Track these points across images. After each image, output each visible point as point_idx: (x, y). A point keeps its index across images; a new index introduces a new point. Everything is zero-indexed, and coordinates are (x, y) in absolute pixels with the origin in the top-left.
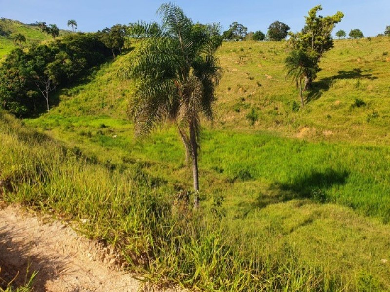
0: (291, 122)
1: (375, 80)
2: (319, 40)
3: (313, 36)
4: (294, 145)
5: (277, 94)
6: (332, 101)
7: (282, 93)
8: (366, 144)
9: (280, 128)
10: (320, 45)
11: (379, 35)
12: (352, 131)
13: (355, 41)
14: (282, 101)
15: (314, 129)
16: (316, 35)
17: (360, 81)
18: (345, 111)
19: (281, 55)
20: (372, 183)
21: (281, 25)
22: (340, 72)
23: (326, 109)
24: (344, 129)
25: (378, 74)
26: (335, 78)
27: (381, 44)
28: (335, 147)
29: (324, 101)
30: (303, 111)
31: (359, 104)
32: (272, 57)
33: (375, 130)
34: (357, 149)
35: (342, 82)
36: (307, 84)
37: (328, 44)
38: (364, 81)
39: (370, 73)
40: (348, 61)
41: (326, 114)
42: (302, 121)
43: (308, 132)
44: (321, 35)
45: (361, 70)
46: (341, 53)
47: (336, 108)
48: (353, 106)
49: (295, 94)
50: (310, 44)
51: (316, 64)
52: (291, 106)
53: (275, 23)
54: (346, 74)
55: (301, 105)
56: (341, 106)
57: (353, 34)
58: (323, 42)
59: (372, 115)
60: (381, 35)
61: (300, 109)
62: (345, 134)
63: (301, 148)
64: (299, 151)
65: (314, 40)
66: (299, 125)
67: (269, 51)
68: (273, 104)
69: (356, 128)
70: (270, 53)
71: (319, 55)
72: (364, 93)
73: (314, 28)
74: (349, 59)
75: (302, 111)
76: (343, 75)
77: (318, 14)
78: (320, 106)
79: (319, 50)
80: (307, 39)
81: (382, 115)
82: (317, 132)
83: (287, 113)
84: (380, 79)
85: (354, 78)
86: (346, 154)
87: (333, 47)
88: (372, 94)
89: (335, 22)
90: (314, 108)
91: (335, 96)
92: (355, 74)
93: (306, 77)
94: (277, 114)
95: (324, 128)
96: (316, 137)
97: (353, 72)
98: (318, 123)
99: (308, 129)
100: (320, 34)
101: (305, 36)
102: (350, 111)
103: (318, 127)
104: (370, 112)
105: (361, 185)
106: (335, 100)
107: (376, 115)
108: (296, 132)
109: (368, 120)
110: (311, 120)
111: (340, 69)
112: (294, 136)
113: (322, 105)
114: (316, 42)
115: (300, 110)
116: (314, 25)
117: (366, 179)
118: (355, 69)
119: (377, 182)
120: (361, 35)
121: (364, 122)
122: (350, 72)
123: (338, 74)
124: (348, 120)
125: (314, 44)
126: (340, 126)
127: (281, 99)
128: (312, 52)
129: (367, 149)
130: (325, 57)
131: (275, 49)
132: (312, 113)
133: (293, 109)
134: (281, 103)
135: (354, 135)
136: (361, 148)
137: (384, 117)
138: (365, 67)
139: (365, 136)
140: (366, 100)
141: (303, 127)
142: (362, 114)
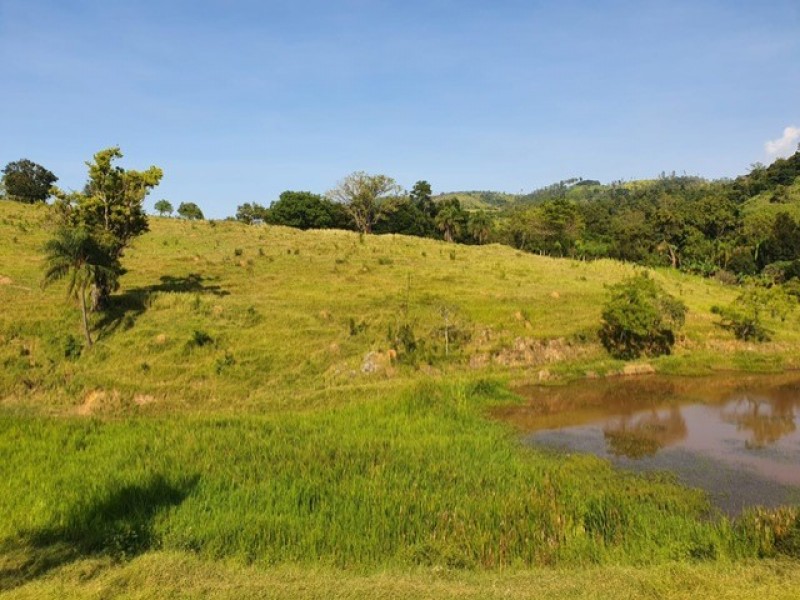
0: (63, 382)
1: (226, 297)
2: (119, 213)
3: (106, 204)
4: (70, 434)
5: (28, 320)
6: (150, 334)
7: (40, 318)
8: (215, 416)
9: (37, 397)
10: (121, 224)
11: (228, 219)
12: (191, 393)
13: (190, 223)
14: (40, 336)
15: (116, 394)
16: (111, 204)
17: (201, 298)
18: (176, 355)
19: (37, 235)
20: (227, 489)
21: (35, 169)
22: (164, 278)
23: (139, 352)
24: (175, 390)
25: (229, 286)
26: (155, 288)
27: (231, 234)
28: (159, 428)
29: (136, 335)
30: (91, 358)
31: (202, 340)
32: (14, 236)
33: (230, 387)
34: (200, 426)
35: (168, 298)
36: (100, 300)
37: (137, 224)
38: (208, 298)
39: (217, 284)
40: (178, 259)
41: (140, 361)
42: (89, 379)
43: (102, 401)
44: (122, 205)
45: (203, 277)
46: (165, 243)
47: (160, 348)
48: (190, 344)
49: (70, 320)
50: (102, 220)
51: (115, 260)
52: (62, 346)
53: (20, 163)
54: (177, 283)
55: (85, 343)
56: (168, 344)
57: (185, 210)
58: (127, 218)
59: (224, 360)
60: (232, 219)
61: (83, 352)
62: (178, 399)
63: (87, 438)
64: (81, 445)
65: (110, 213)
66: (82, 387)
67: (5, 222)
68: (15, 342)
69: (198, 386)
70: (9, 227)
71: (121, 242)
72: (208, 321)
73: (108, 188)
74: (180, 256)
75: (87, 357)
76: (170, 285)
77: (114, 164)
78: (126, 345)
79: (119, 233)
80: (93, 209)
81: (240, 361)
82: (122, 400)
83: (52, 362)
84: (233, 294)
85: (191, 292)
86: (180, 440)
87: (147, 230)
88: (222, 322)
89: (147, 184)
90: (113, 348)
91: (156, 325)
92: (192, 284)
93: (94, 286)
94: (28, 366)
95: (137, 389)
96: (120, 410)
97: (187, 280)
98: (124, 380)
99: (103, 395)
100: (120, 203)
101: (88, 202)
102: (186, 353)
103: (123, 388)
104: (220, 354)
105: (209, 499)
106: (156, 333)
107: (230, 361)
108: (74, 403)
109: (219, 371)
110: (110, 377)
111: (165, 273)
112: (71, 412)
113: (132, 343)
114: (114, 216)
115: (83, 355)
116: (107, 182)
117: (218, 483)
118: (191, 275)
119: (236, 486)
120: (200, 216)
121: (211, 374)
122: (181, 279)
123: (160, 283)
124: (182, 371)
125: (110, 220)
126: (169, 383)
127: (35, 330)
128: (106, 236)
129: (219, 424)
130: (133, 247)
131: (20, 218)
132: (111, 360)
133: (68, 354)
134: (38, 339)
135: (195, 400)
136: (208, 424)
137: (243, 364)
138: (207, 272)
139: (214, 400)
140: (213, 333)
141: (90, 392)
142: (208, 359)
